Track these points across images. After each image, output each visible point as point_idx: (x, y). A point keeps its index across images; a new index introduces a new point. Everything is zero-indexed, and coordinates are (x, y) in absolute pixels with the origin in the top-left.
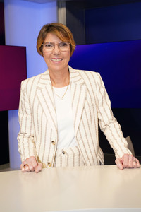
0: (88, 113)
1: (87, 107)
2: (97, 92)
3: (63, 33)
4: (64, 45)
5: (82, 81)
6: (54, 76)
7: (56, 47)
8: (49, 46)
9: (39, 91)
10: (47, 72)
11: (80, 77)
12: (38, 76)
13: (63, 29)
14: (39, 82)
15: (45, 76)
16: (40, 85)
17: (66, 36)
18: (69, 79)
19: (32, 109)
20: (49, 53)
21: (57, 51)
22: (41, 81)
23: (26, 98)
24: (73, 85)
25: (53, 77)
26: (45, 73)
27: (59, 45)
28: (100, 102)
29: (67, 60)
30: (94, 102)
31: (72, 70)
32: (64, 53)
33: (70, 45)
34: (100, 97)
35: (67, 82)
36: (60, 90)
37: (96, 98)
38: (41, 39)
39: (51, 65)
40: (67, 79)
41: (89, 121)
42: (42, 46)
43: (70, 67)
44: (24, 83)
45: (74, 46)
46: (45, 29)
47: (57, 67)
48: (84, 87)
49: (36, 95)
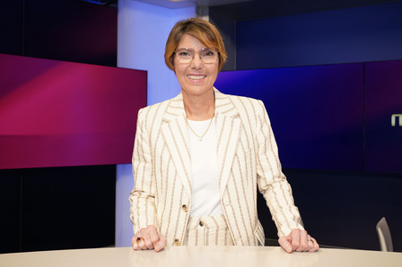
0: (243, 163)
1: (241, 154)
2: (257, 130)
3: (208, 34)
4: (208, 54)
5: (234, 112)
6: (191, 102)
7: (197, 56)
8: (185, 54)
9: (165, 125)
10: (180, 96)
11: (231, 106)
12: (166, 103)
13: (208, 27)
14: (166, 111)
15: (177, 102)
16: (167, 117)
17: (213, 40)
18: (214, 108)
19: (153, 155)
20: (185, 66)
21: (197, 62)
22: (170, 110)
23: (146, 136)
24: (220, 118)
25: (189, 105)
26: (175, 98)
27: (201, 53)
28: (262, 147)
29: (212, 79)
30: (252, 146)
31: (218, 94)
32: (208, 66)
33: (219, 53)
34: (261, 139)
35: (210, 112)
36: (199, 125)
37: (255, 140)
38: (172, 43)
39: (186, 85)
40: (211, 109)
41: (244, 176)
42: (174, 53)
43: (215, 90)
44: (142, 113)
45: (224, 56)
46: (179, 28)
47: (196, 89)
48: (237, 121)
49: (160, 131)
